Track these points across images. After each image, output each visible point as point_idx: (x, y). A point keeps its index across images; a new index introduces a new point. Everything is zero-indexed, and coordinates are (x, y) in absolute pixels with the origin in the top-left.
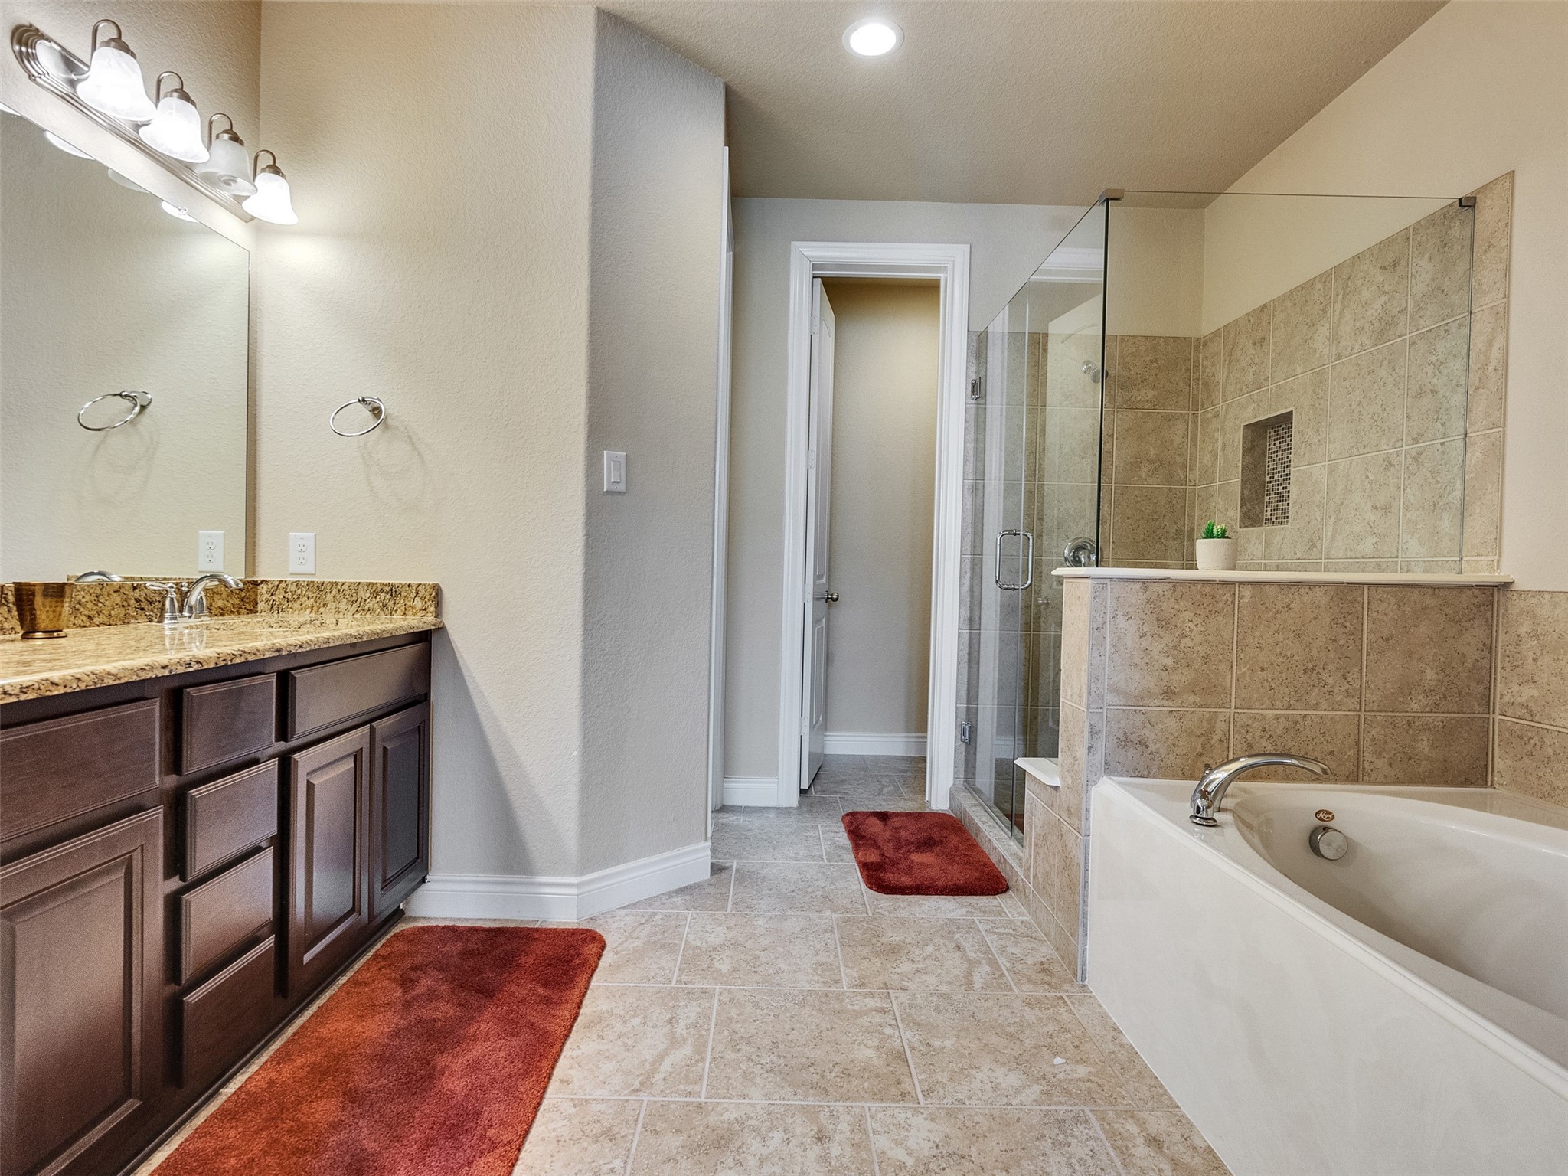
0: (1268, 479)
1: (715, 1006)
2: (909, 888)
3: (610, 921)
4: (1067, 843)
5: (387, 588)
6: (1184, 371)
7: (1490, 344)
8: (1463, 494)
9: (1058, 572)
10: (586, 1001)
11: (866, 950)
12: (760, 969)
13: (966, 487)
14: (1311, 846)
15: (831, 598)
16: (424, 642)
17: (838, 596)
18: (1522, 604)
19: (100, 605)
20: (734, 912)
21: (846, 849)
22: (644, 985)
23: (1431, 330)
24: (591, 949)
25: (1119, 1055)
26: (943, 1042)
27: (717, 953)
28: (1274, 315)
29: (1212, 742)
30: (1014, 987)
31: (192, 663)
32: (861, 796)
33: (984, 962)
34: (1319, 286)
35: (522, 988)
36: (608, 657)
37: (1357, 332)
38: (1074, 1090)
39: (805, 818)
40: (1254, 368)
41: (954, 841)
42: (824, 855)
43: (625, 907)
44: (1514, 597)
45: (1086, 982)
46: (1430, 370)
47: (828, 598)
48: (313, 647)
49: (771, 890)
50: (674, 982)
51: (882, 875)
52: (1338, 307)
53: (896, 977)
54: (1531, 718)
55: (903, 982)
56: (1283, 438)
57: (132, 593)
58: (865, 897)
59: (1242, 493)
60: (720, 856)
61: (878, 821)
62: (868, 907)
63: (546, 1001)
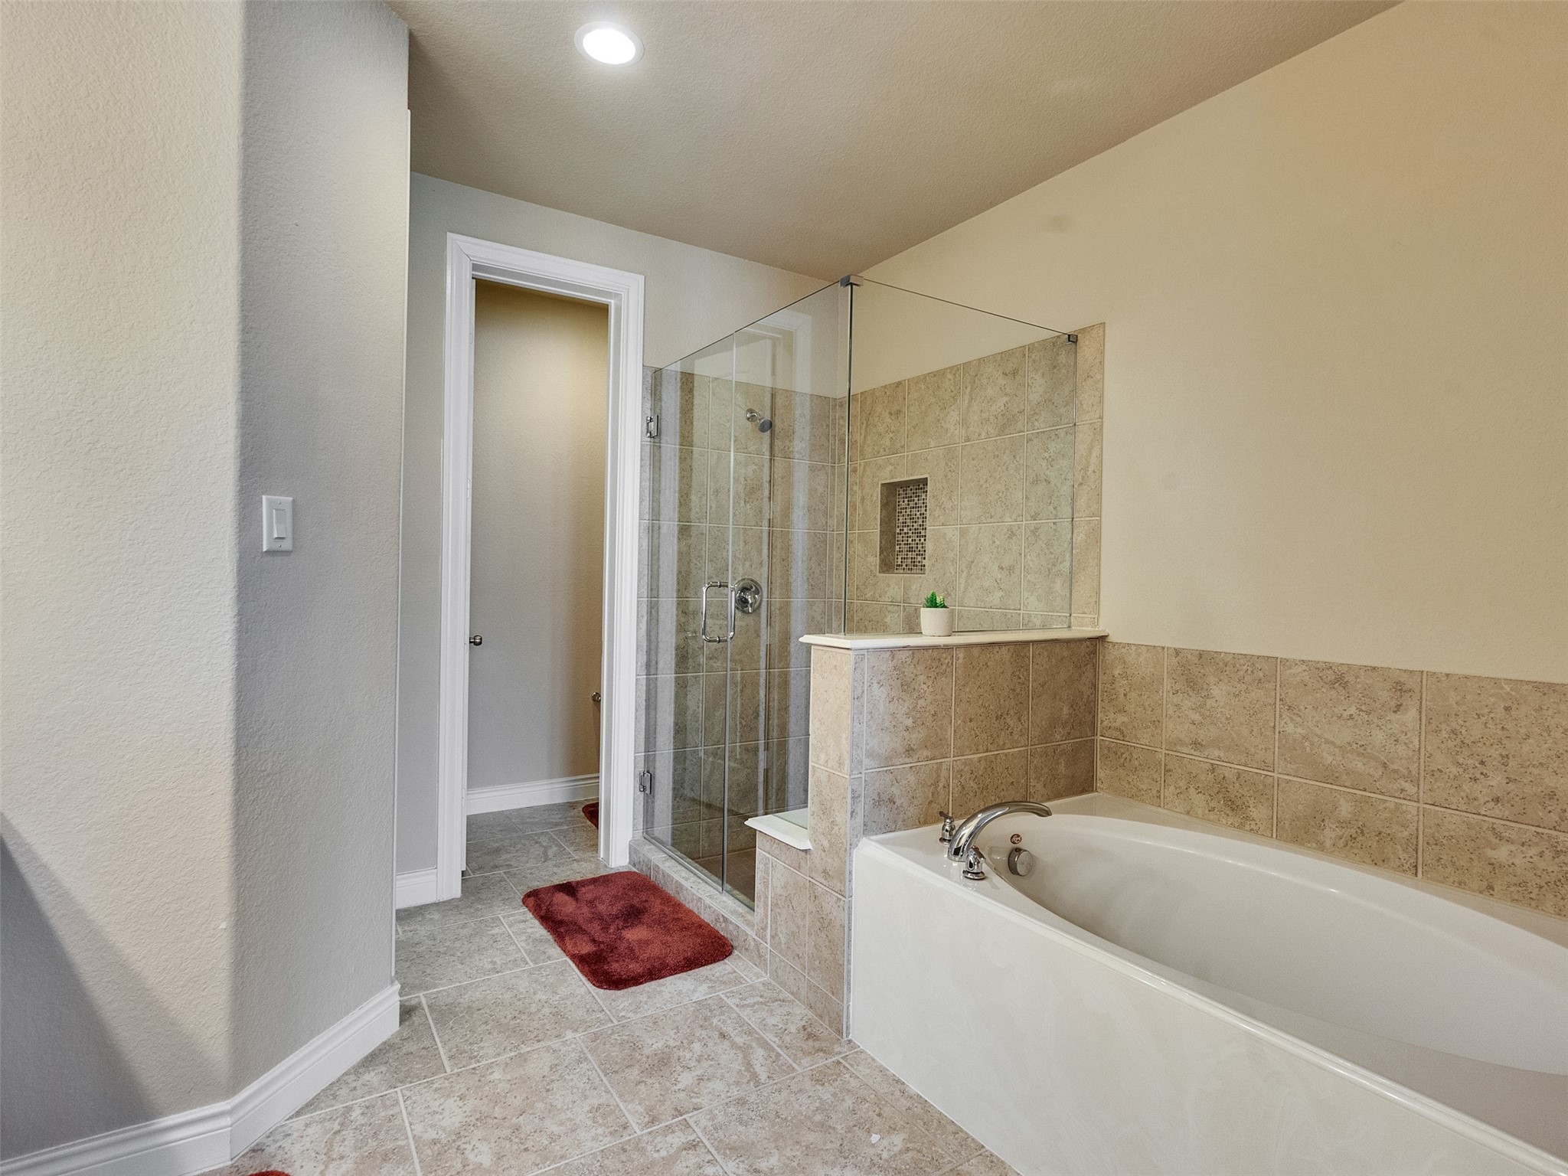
0: (898, 531)
3: (286, 1143)
4: (823, 904)
6: (825, 427)
7: (1090, 451)
8: (1071, 565)
9: (806, 639)
11: (635, 1073)
12: (529, 1144)
13: (642, 527)
14: (1009, 867)
15: (474, 642)
17: (481, 639)
18: (1116, 653)
20: (456, 1071)
21: (548, 942)
23: (1044, 432)
25: (916, 1109)
26: (768, 1161)
27: (464, 1140)
28: (908, 393)
29: (939, 789)
30: (794, 1065)
32: (528, 865)
33: (754, 1044)
34: (949, 376)
36: (269, 780)
37: (984, 422)
38: (903, 1167)
39: (477, 910)
40: (891, 435)
41: (656, 904)
42: (526, 956)
43: (298, 1114)
44: (1110, 647)
45: (850, 1037)
46: (1044, 463)
47: (471, 642)
49: (486, 1023)
51: (606, 967)
52: (967, 397)
53: (682, 1095)
54: (1122, 738)
55: (693, 1100)
56: (911, 497)
58: (599, 1001)
59: (881, 542)
61: (566, 898)
62: (608, 1012)
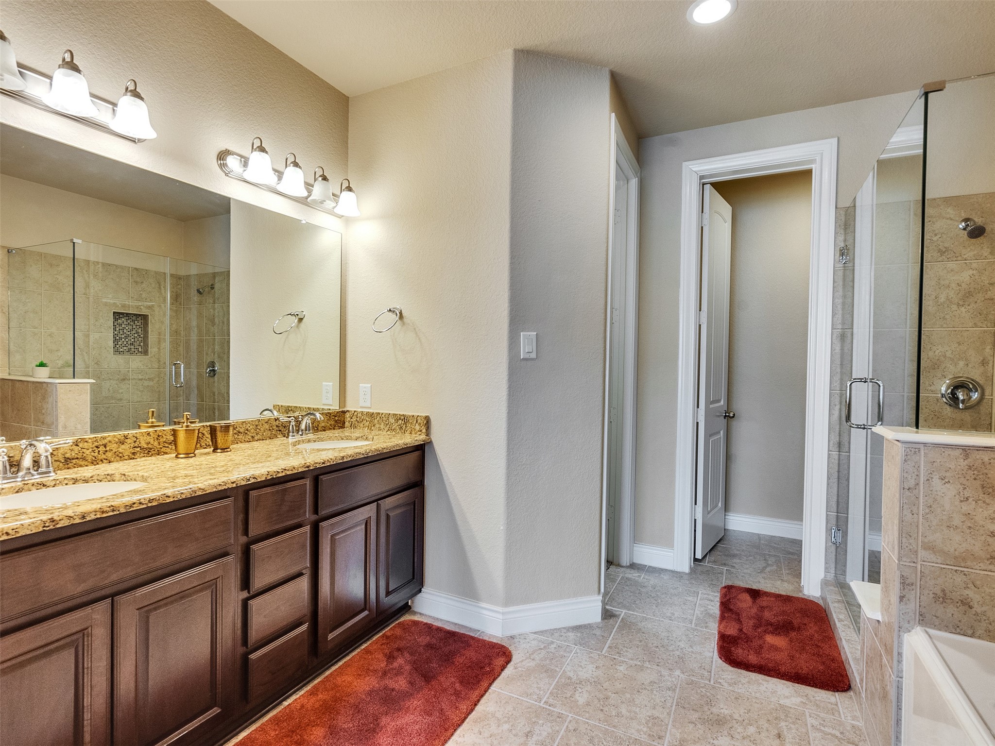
1: (563, 730)
2: (754, 666)
3: (522, 641)
5: (402, 418)
10: (482, 701)
11: (695, 716)
13: (835, 336)
15: (728, 416)
16: (421, 450)
17: (734, 415)
19: (258, 430)
20: (606, 654)
21: (714, 617)
22: (523, 698)
24: (500, 661)
27: (581, 686)
31: (251, 479)
32: (745, 571)
35: (448, 679)
41: (812, 629)
42: (694, 619)
43: (535, 633)
47: (726, 416)
48: (332, 463)
49: (641, 641)
50: (542, 702)
51: (735, 649)
57: (275, 423)
58: (714, 665)
60: (615, 604)
61: (749, 598)
62: (713, 675)
63: (457, 694)
